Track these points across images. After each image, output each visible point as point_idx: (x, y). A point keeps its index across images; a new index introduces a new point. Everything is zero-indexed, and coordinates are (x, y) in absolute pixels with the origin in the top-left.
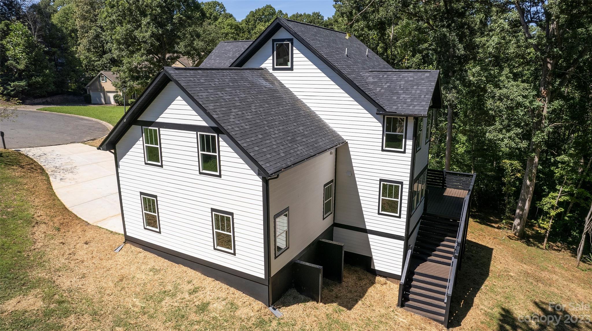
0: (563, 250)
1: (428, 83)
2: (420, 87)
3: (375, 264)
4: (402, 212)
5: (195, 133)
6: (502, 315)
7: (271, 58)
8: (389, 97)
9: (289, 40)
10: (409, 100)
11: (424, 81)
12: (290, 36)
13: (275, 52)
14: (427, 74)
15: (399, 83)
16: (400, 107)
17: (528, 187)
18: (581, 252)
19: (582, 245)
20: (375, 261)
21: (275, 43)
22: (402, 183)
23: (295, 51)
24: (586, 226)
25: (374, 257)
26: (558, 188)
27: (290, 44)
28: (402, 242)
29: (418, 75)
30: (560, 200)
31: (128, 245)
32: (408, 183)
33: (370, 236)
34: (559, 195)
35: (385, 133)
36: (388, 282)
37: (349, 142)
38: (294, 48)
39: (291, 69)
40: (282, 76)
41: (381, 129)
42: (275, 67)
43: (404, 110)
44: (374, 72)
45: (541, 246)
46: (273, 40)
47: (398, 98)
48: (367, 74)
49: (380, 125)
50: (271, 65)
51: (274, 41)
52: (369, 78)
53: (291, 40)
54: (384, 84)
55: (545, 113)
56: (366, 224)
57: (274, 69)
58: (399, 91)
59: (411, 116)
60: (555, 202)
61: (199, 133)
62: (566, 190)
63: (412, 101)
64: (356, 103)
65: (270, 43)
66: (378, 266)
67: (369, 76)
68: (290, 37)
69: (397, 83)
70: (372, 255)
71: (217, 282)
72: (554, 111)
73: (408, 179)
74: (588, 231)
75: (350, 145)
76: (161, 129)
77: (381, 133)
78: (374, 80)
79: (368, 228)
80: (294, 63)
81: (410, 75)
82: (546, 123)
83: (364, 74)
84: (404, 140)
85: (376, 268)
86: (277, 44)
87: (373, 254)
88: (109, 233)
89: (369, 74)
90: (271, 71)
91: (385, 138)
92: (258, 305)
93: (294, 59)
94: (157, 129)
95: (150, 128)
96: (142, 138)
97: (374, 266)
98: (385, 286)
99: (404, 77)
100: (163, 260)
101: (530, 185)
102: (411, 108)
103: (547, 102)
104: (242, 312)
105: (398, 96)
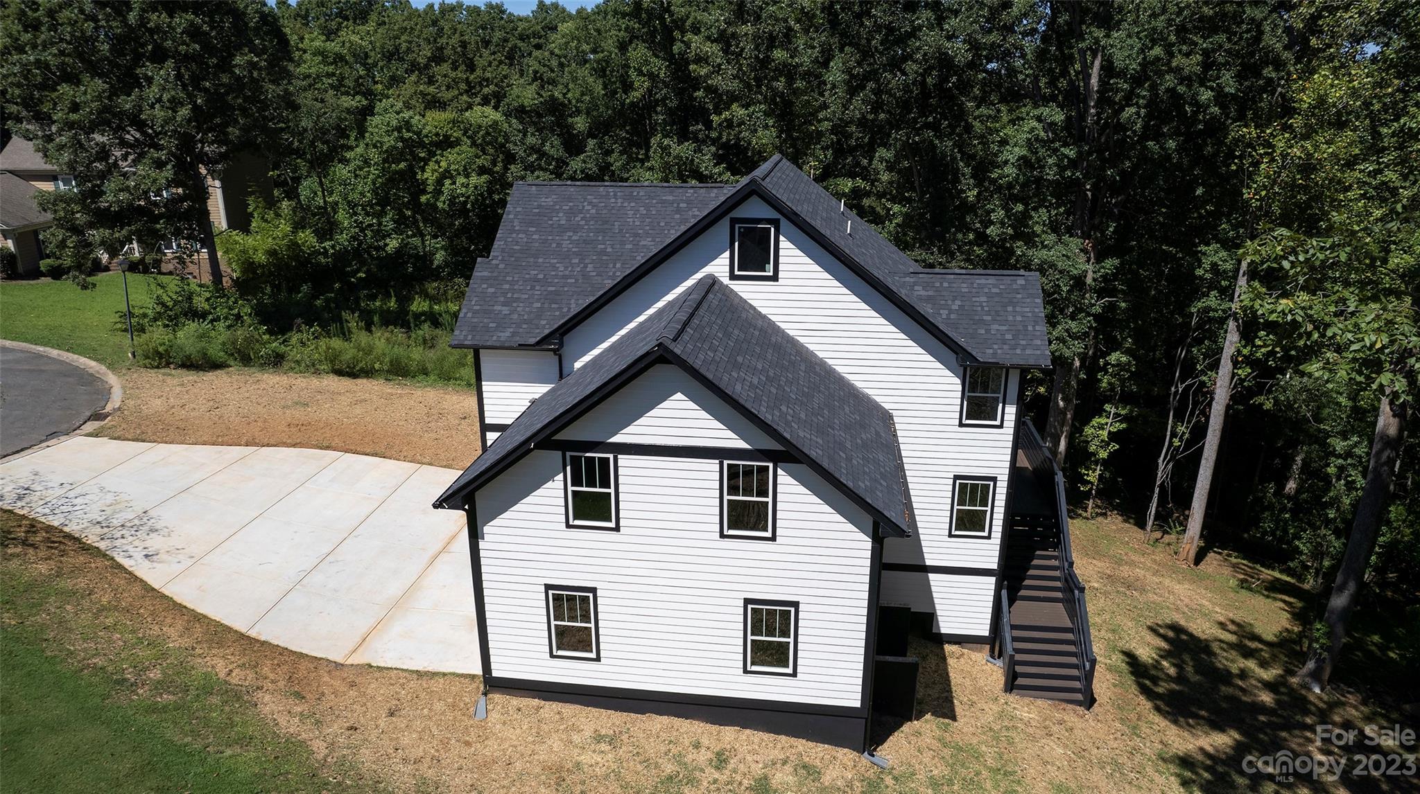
0: (1109, 513)
1: (1028, 300)
2: (1018, 309)
3: (941, 624)
4: (994, 528)
5: (717, 461)
6: (1128, 663)
7: (727, 254)
8: (971, 331)
9: (769, 221)
10: (1009, 337)
11: (1020, 296)
12: (772, 214)
13: (737, 244)
14: (1021, 281)
15: (978, 299)
16: (999, 351)
17: (1063, 412)
18: (1152, 517)
19: (1155, 505)
20: (940, 619)
21: (737, 226)
22: (994, 479)
23: (784, 243)
24: (1159, 474)
25: (939, 613)
26: (1108, 409)
27: (773, 229)
28: (993, 580)
29: (1004, 282)
30: (1113, 429)
31: (497, 697)
32: (1006, 478)
33: (932, 576)
34: (1110, 421)
35: (967, 394)
36: (965, 651)
37: (895, 413)
38: (782, 238)
39: (775, 278)
40: (751, 292)
41: (960, 388)
42: (737, 273)
43: (1008, 356)
44: (921, 275)
45: (1084, 514)
46: (731, 219)
47: (988, 331)
48: (907, 279)
49: (958, 381)
50: (727, 269)
51: (734, 221)
52: (916, 288)
53: (776, 223)
54: (950, 302)
55: (1089, 280)
56: (926, 556)
57: (733, 277)
58: (985, 318)
59: (1014, 367)
60: (1104, 434)
61: (726, 462)
62: (1123, 412)
63: (1015, 337)
64: (911, 343)
65: (725, 224)
66: (946, 626)
67: (915, 284)
68: (774, 215)
69: (974, 299)
70: (935, 610)
71: (748, 731)
72: (1104, 277)
73: (1007, 471)
74: (1164, 482)
75: (896, 419)
76: (619, 456)
77: (959, 394)
78: (926, 293)
79: (928, 563)
80: (781, 267)
81: (989, 282)
82: (1092, 298)
83: (903, 280)
84: (1001, 405)
85: (943, 631)
86: (740, 228)
87: (937, 607)
88: (415, 676)
89: (912, 280)
90: (726, 280)
91: (965, 403)
92: (846, 755)
93: (781, 260)
94: (611, 456)
95: (587, 455)
96: (562, 475)
97: (938, 627)
98: (962, 659)
99: (981, 287)
100: (604, 713)
101: (1065, 408)
102: (1018, 351)
103: (1092, 260)
104: (830, 776)
105: (987, 327)
